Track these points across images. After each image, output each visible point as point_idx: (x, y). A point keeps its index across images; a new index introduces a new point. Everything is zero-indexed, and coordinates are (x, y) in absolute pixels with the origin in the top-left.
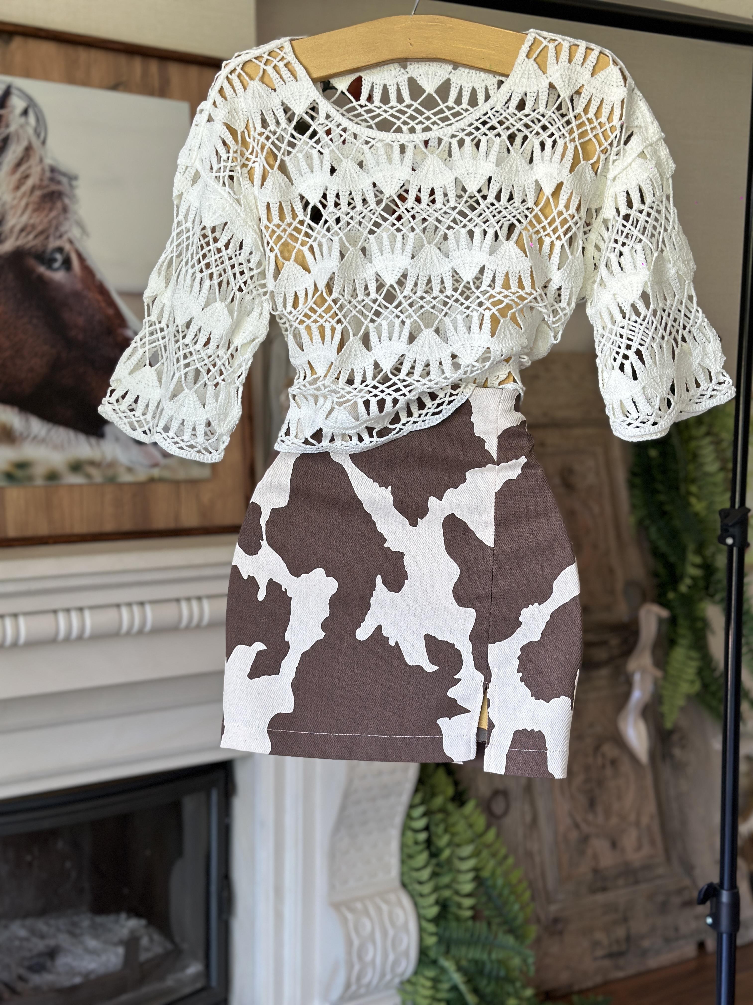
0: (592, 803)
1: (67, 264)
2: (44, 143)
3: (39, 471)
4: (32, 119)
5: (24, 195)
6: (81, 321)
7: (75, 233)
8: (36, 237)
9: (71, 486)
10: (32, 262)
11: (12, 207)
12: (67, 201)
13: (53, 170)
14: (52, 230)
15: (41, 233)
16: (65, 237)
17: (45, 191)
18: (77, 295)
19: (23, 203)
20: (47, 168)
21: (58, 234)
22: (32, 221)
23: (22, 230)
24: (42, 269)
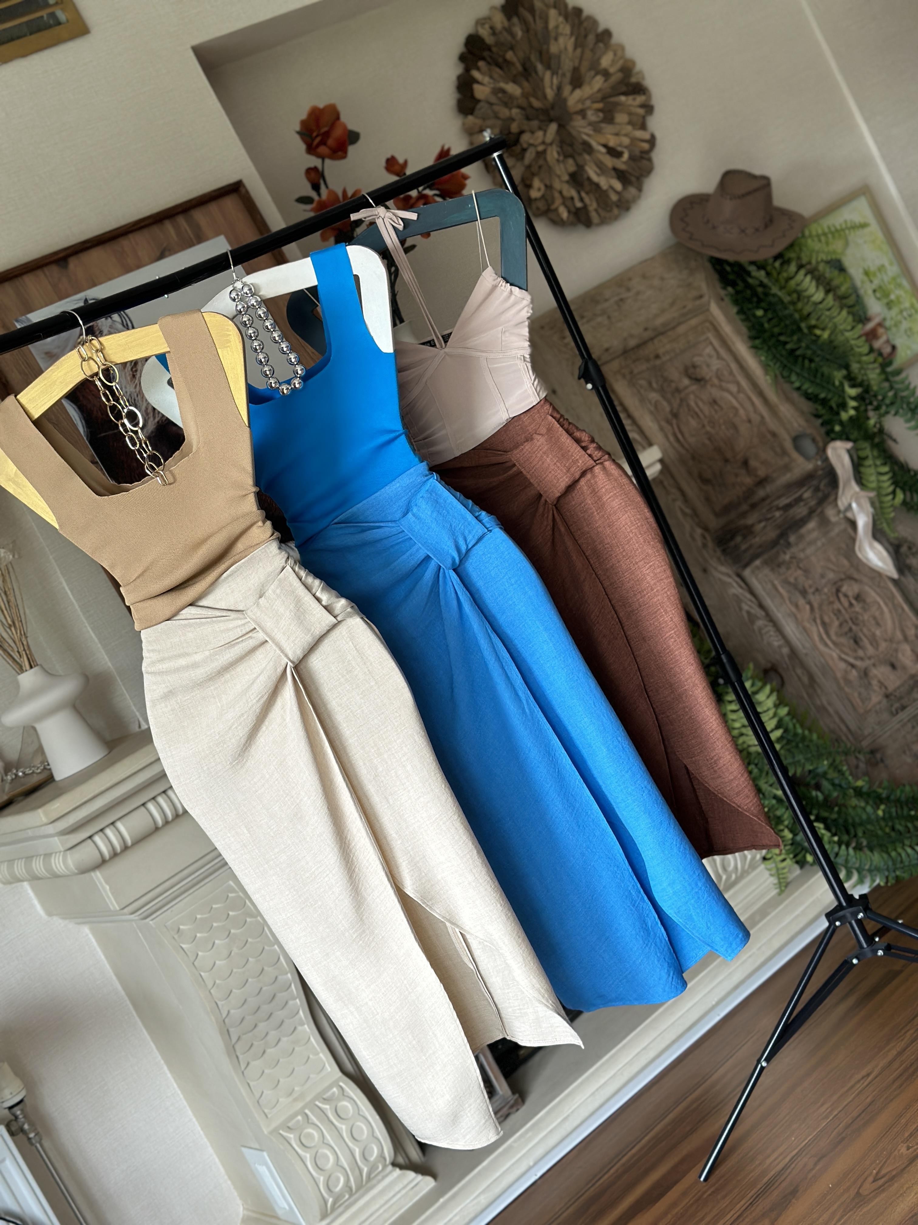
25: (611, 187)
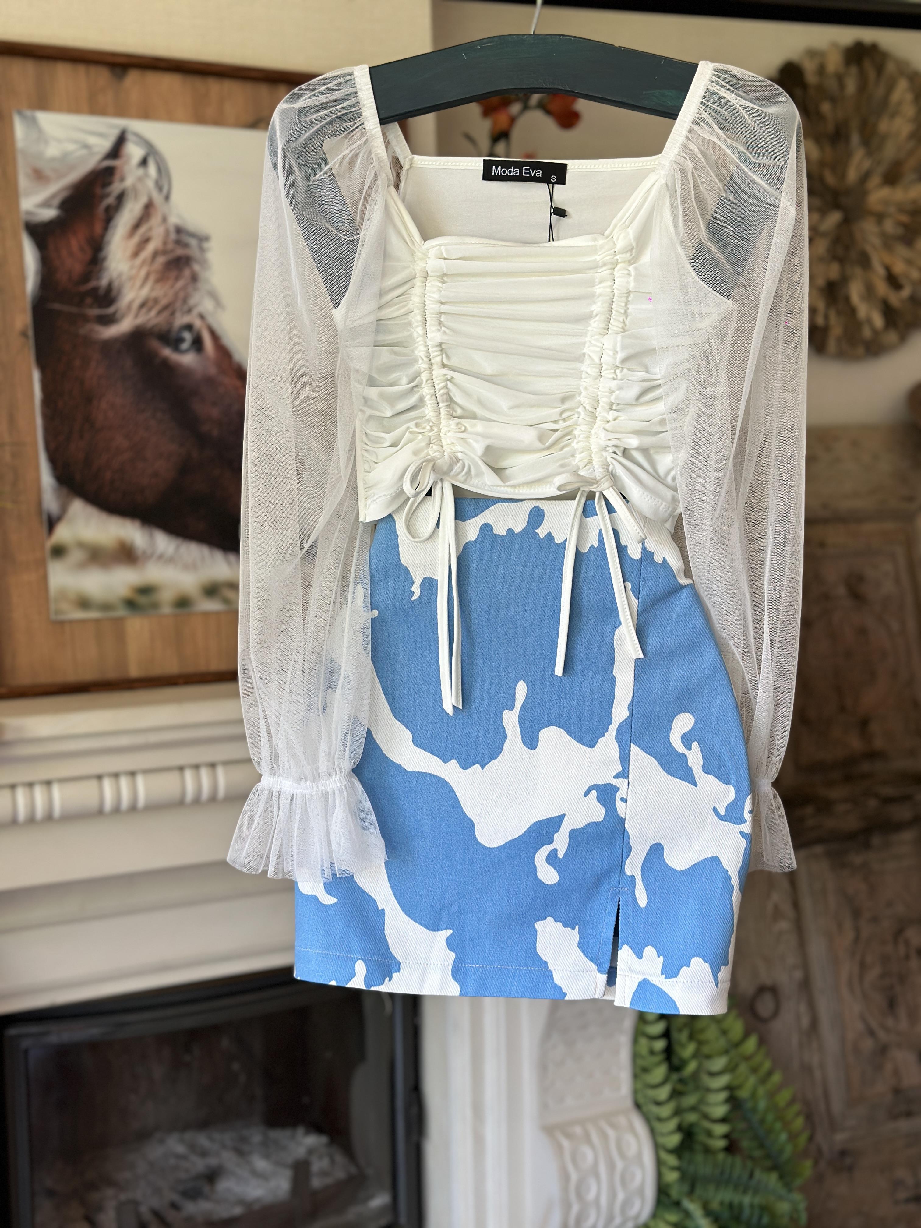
0: (892, 1004)
1: (198, 344)
2: (167, 198)
3: (167, 596)
4: (152, 169)
5: (144, 263)
6: (215, 412)
7: (207, 305)
8: (160, 312)
9: (206, 614)
10: (155, 344)
11: (132, 278)
12: (196, 267)
13: (179, 230)
14: (178, 304)
15: (166, 308)
16: (195, 312)
17: (169, 257)
18: (210, 381)
19: (143, 272)
20: (172, 229)
21: (186, 308)
22: (154, 294)
23: (143, 305)
24: (167, 352)
25: (869, 321)
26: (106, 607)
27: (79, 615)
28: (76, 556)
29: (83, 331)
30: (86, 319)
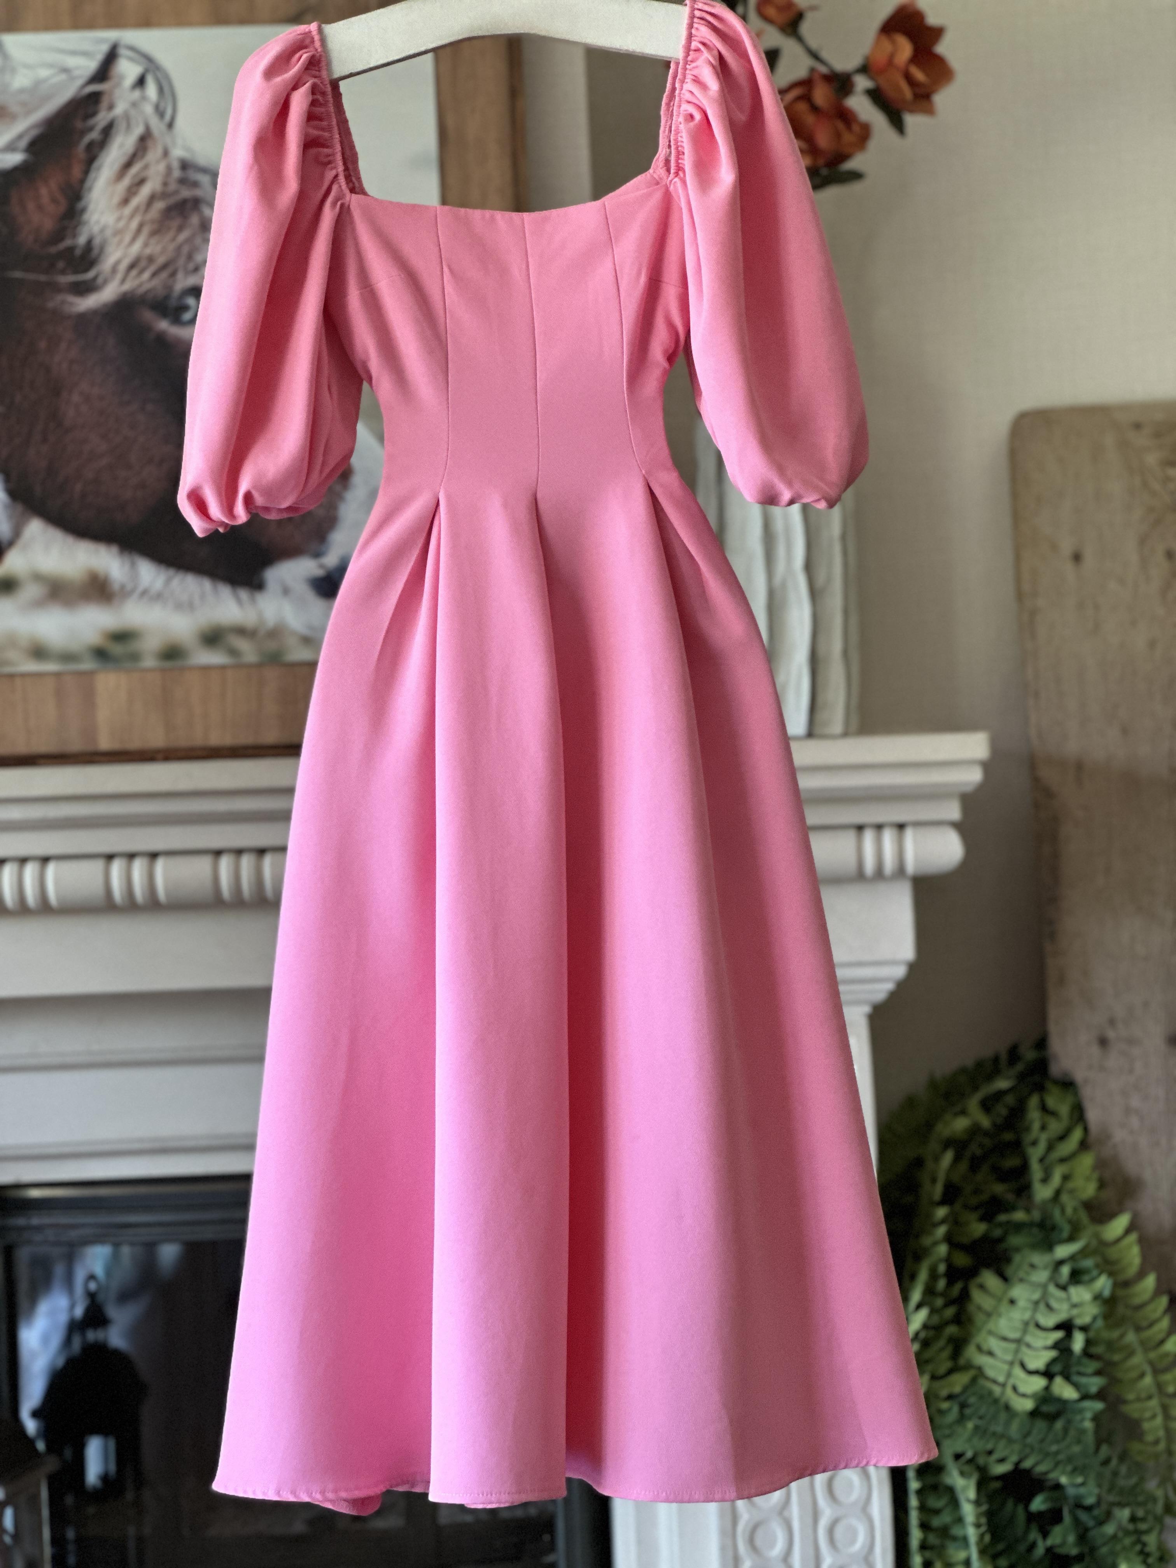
26: (68, 657)
27: (32, 666)
28: (31, 591)
29: (50, 305)
30: (57, 288)
